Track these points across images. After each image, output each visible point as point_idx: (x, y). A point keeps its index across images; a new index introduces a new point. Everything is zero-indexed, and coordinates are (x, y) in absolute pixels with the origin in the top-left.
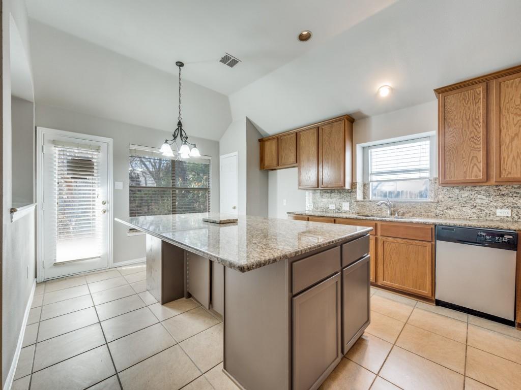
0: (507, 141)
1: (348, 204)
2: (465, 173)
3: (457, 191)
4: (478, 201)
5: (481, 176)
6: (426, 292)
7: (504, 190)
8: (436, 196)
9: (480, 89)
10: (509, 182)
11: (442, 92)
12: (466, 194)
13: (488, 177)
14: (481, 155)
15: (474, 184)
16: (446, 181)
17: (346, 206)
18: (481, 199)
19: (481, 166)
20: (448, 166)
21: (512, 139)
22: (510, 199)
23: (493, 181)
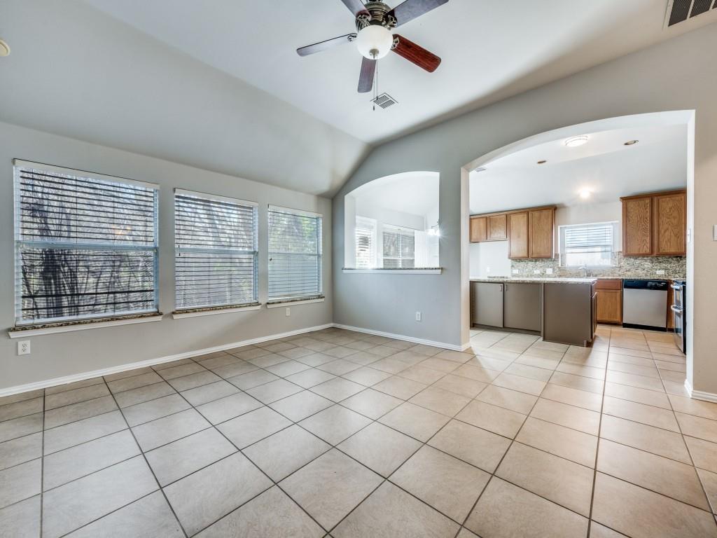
0: (663, 231)
1: (551, 269)
2: (639, 249)
3: (632, 260)
4: (646, 266)
5: (648, 251)
6: (618, 320)
7: (661, 259)
8: (619, 263)
9: (648, 201)
10: (664, 255)
11: (625, 200)
12: (638, 262)
13: (652, 252)
14: (648, 239)
15: (644, 255)
16: (628, 254)
17: (549, 271)
18: (647, 264)
19: (649, 245)
20: (628, 244)
21: (665, 232)
22: (664, 265)
23: (655, 254)
